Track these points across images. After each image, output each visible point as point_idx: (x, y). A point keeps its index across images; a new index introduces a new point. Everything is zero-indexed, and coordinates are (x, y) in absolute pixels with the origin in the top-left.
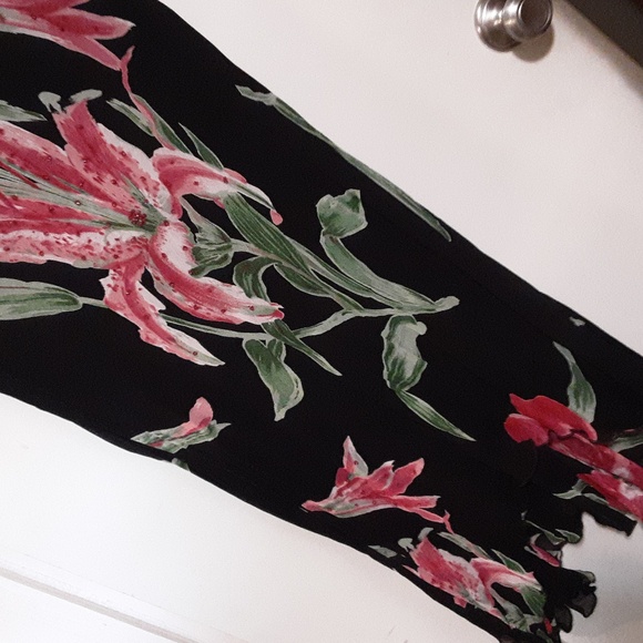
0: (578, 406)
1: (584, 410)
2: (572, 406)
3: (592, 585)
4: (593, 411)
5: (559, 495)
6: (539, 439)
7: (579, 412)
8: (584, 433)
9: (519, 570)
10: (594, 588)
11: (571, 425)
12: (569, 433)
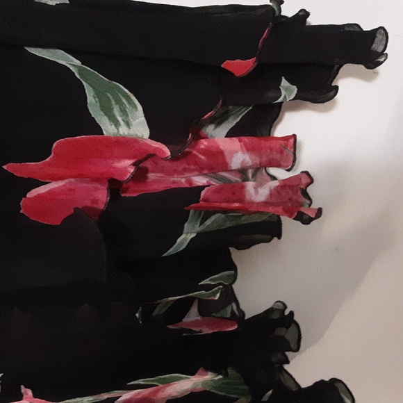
0: (117, 124)
1: (128, 124)
2: (108, 129)
3: (287, 312)
4: (143, 119)
5: (171, 251)
6: (95, 201)
7: (123, 131)
8: (151, 156)
9: (182, 378)
10: (292, 313)
11: (129, 158)
12: (132, 170)
